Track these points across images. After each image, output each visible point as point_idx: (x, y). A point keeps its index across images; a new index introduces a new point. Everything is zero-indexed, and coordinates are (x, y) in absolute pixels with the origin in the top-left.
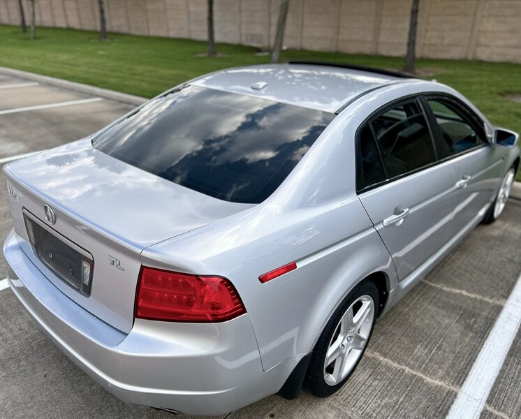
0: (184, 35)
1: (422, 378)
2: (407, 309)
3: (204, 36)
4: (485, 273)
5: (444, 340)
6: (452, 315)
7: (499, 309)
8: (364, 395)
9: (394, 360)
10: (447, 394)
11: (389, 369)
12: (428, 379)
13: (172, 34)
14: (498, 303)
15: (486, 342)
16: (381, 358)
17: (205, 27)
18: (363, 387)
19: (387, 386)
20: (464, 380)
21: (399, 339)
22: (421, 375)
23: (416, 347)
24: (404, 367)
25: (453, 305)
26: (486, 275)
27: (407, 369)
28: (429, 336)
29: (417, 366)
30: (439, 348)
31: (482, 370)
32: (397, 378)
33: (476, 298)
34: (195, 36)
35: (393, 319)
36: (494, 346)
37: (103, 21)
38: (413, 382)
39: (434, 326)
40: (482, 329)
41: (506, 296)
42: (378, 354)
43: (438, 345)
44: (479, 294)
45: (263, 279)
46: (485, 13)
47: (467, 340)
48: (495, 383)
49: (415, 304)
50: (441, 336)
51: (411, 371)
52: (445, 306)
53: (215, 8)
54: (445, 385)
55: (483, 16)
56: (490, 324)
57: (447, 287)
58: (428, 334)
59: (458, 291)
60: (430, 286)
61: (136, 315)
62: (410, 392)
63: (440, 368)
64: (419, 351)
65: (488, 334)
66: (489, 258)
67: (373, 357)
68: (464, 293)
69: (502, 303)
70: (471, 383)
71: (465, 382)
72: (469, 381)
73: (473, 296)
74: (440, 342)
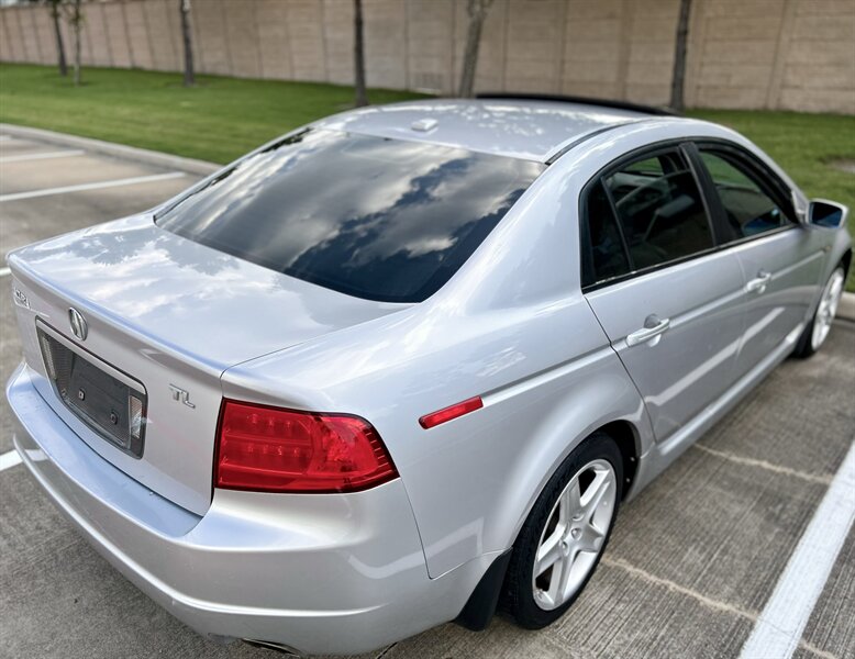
0: (318, 77)
1: (696, 599)
2: (671, 491)
3: (349, 79)
4: (798, 434)
5: (732, 539)
6: (746, 500)
7: (822, 490)
8: (601, 626)
9: (651, 570)
10: (738, 624)
11: (642, 584)
12: (706, 601)
13: (300, 76)
14: (820, 480)
15: (801, 541)
16: (630, 568)
17: (351, 63)
18: (599, 614)
19: (640, 612)
20: (766, 601)
21: (659, 538)
22: (695, 595)
23: (687, 550)
24: (666, 582)
25: (746, 484)
26: (800, 438)
27: (672, 585)
28: (707, 533)
29: (688, 579)
30: (725, 552)
31: (795, 585)
32: (655, 599)
33: (784, 474)
34: (335, 78)
35: (649, 506)
36: (814, 547)
37: (189, 56)
38: (682, 604)
39: (717, 516)
40: (795, 522)
41: (834, 468)
42: (625, 561)
43: (722, 547)
44: (790, 465)
45: (426, 423)
46: (795, 36)
47: (770, 538)
48: (816, 606)
49: (685, 483)
50: (728, 532)
51: (678, 588)
52: (735, 485)
53: (367, 33)
54: (734, 609)
55: (792, 40)
56: (808, 512)
57: (738, 455)
58: (707, 529)
59: (754, 462)
60: (710, 455)
61: (215, 484)
62: (676, 620)
63: (725, 582)
64: (692, 556)
65: (805, 529)
66: (805, 411)
67: (616, 567)
68: (765, 464)
69: (827, 481)
70: (776, 606)
71: (768, 605)
72: (774, 602)
73: (779, 469)
74: (726, 542)
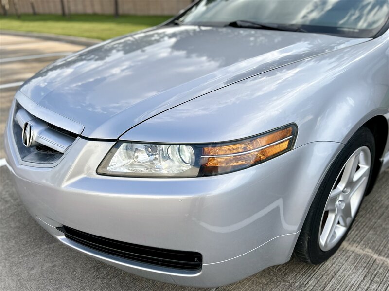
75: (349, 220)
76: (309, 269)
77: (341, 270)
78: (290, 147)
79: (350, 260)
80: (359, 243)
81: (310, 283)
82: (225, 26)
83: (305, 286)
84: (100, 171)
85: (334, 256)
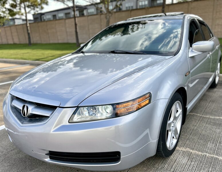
0: (66, 41)
1: (217, 158)
2: (196, 127)
3: (75, 41)
8: (189, 170)
9: (199, 151)
11: (197, 155)
12: (220, 158)
13: (60, 42)
16: (191, 151)
17: (75, 37)
18: (186, 166)
19: (200, 164)
21: (197, 141)
22: (216, 156)
23: (208, 143)
24: (205, 154)
25: (218, 124)
27: (207, 155)
29: (212, 152)
32: (203, 159)
34: (70, 41)
38: (213, 160)
39: (213, 133)
42: (189, 149)
43: (219, 141)
49: (199, 125)
50: (218, 137)
51: (209, 155)
52: (215, 124)
53: (78, 27)
57: (211, 116)
58: (212, 137)
59: (218, 118)
60: (204, 117)
62: (213, 165)
64: (210, 145)
67: (187, 151)
74: (219, 140)
75: (177, 136)
76: (164, 161)
77: (178, 159)
78: (150, 102)
79: (181, 154)
80: (183, 146)
81: (165, 166)
82: (109, 53)
83: (164, 168)
84: (70, 121)
85: (174, 153)
